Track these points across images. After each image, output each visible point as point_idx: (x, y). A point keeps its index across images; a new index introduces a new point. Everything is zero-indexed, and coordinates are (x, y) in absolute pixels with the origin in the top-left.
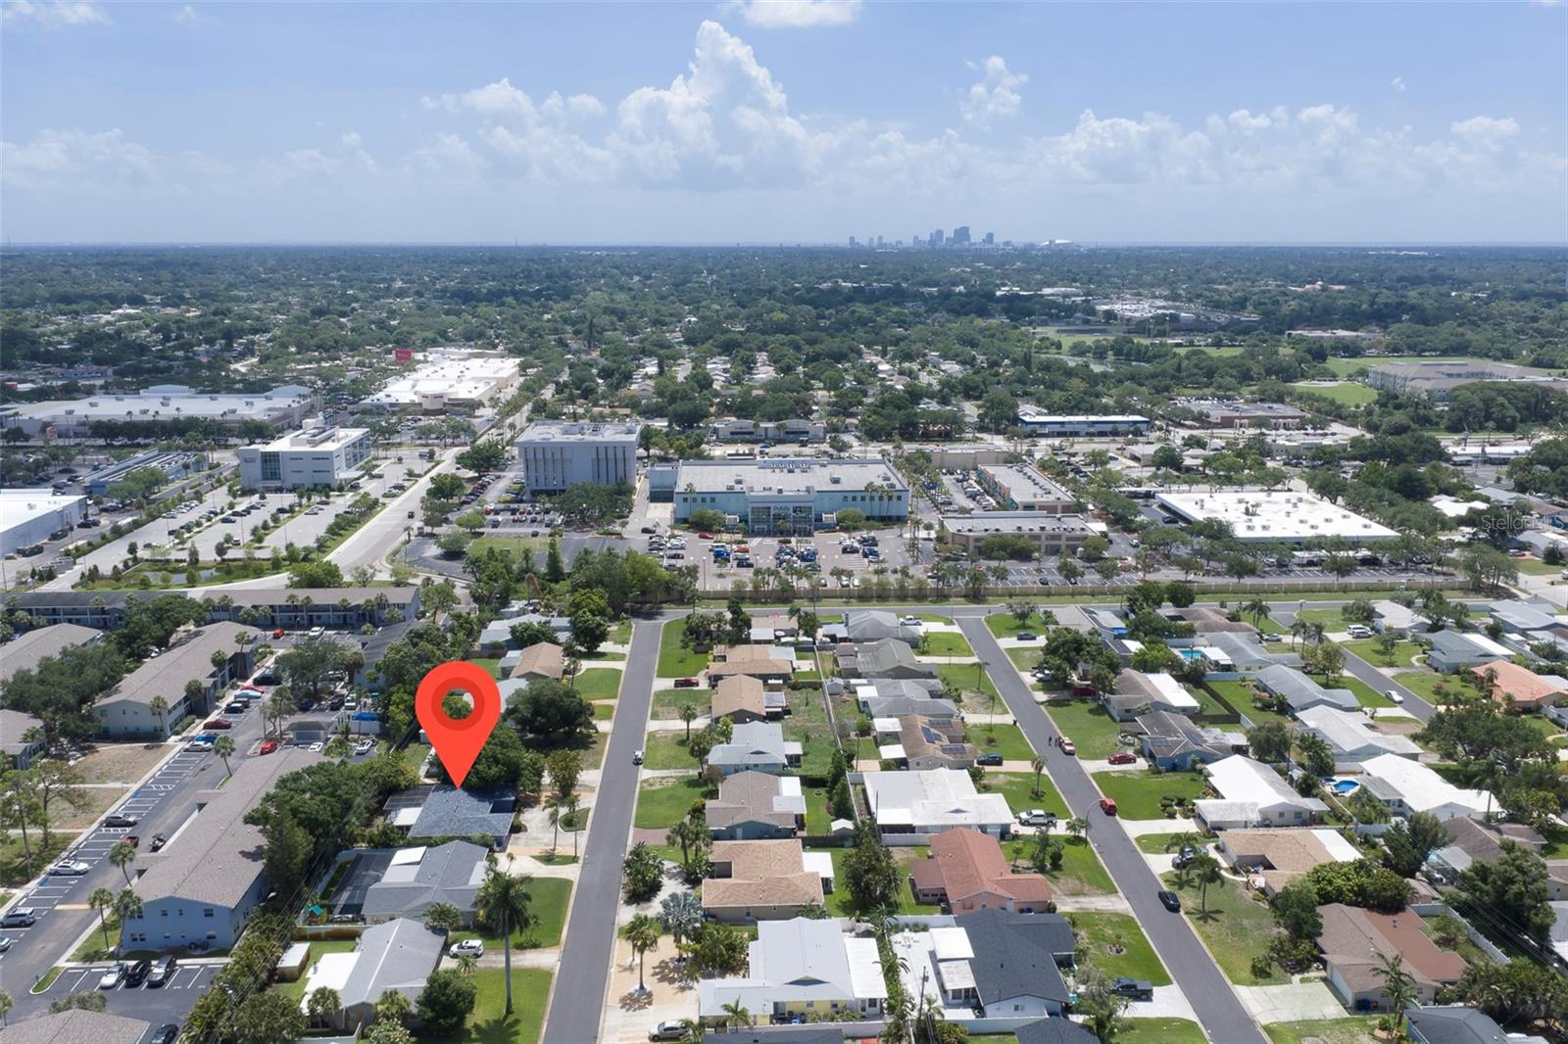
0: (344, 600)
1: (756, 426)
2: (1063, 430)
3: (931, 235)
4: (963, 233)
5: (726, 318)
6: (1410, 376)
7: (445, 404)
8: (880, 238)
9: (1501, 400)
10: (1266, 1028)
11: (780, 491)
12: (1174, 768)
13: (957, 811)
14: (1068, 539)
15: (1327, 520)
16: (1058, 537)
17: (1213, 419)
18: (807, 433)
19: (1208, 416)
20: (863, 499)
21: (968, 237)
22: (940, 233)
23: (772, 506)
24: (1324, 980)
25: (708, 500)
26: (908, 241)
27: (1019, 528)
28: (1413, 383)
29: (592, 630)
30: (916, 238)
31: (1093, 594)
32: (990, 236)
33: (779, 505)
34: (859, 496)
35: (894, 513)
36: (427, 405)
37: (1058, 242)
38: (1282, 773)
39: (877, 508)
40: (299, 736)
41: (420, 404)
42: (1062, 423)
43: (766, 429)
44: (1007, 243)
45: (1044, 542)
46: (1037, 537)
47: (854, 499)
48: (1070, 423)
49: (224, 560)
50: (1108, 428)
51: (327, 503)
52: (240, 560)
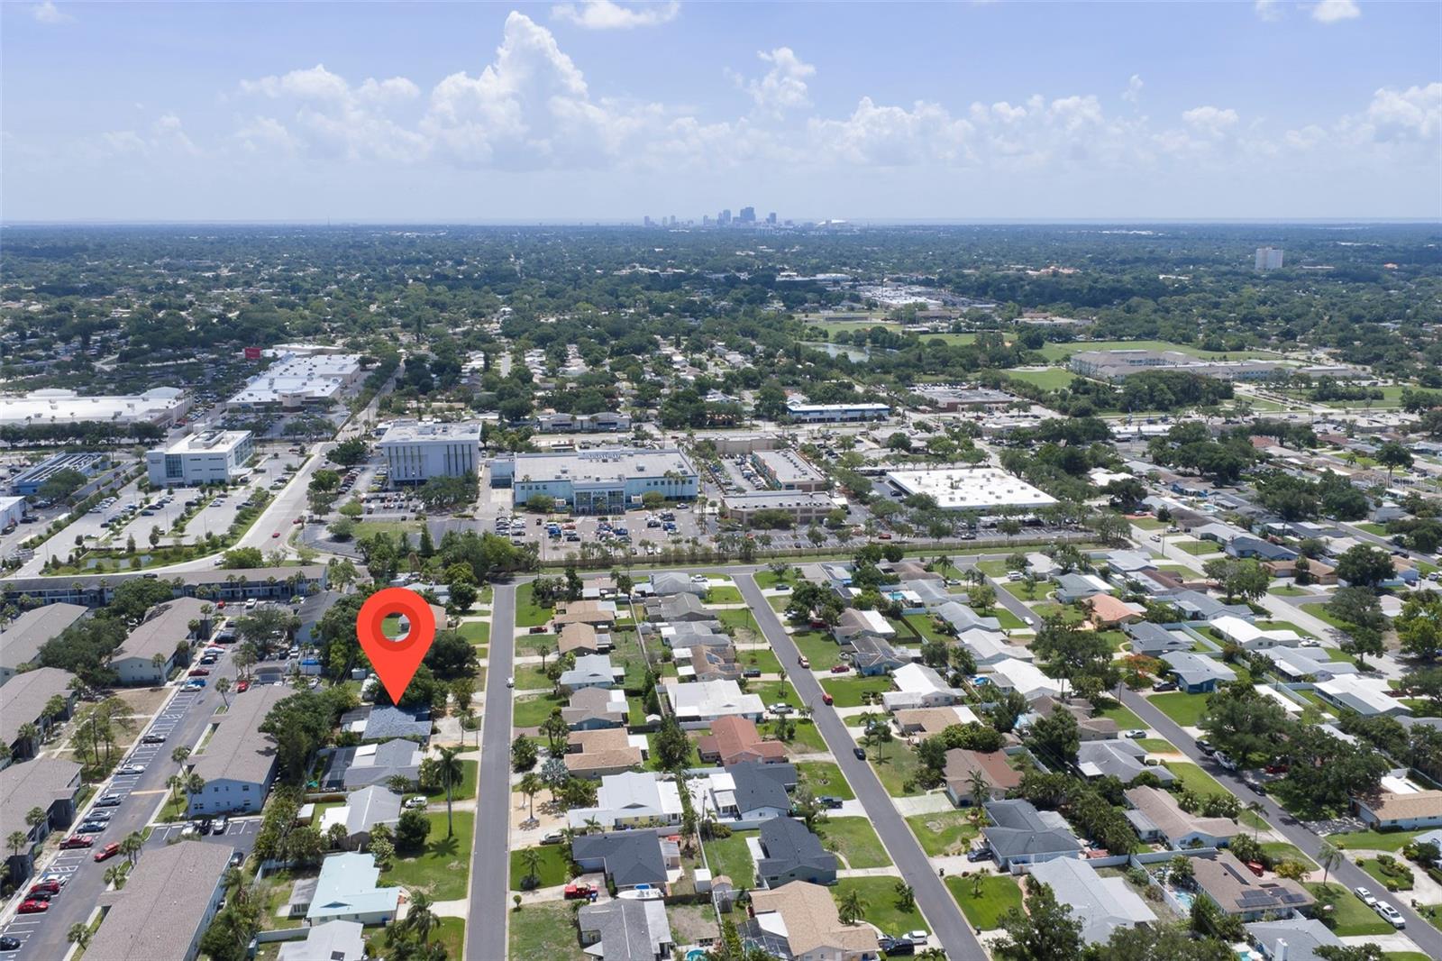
0: (271, 578)
1: (573, 419)
2: (822, 417)
3: (720, 214)
4: (748, 213)
5: (538, 308)
6: (1100, 364)
7: (303, 403)
8: (673, 217)
9: (1162, 386)
10: (907, 819)
11: (598, 479)
12: (874, 674)
13: (728, 706)
14: (817, 512)
15: (1009, 492)
16: (809, 511)
17: (940, 405)
18: (615, 424)
19: (937, 403)
20: (663, 483)
21: (753, 218)
22: (727, 213)
23: (592, 491)
24: (945, 792)
25: (541, 487)
26: (698, 220)
27: (781, 505)
28: (1103, 369)
29: (466, 595)
30: (705, 217)
31: (833, 554)
32: (773, 215)
33: (597, 491)
34: (659, 481)
35: (687, 493)
36: (287, 403)
37: (833, 221)
38: (942, 674)
39: (674, 490)
40: (263, 678)
41: (281, 403)
42: (821, 412)
43: (582, 421)
44: (788, 223)
45: (799, 515)
46: (794, 511)
47: (656, 483)
48: (827, 411)
49: (156, 548)
50: (857, 415)
51: (226, 496)
52: (170, 547)
